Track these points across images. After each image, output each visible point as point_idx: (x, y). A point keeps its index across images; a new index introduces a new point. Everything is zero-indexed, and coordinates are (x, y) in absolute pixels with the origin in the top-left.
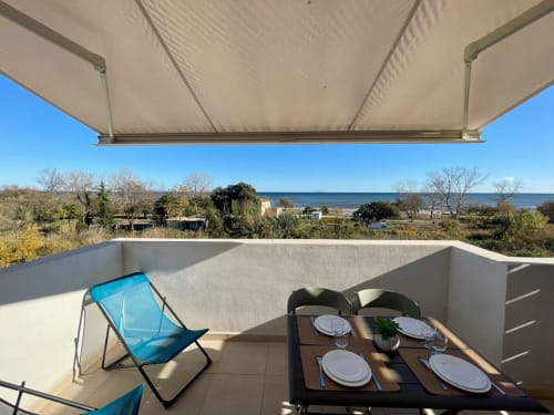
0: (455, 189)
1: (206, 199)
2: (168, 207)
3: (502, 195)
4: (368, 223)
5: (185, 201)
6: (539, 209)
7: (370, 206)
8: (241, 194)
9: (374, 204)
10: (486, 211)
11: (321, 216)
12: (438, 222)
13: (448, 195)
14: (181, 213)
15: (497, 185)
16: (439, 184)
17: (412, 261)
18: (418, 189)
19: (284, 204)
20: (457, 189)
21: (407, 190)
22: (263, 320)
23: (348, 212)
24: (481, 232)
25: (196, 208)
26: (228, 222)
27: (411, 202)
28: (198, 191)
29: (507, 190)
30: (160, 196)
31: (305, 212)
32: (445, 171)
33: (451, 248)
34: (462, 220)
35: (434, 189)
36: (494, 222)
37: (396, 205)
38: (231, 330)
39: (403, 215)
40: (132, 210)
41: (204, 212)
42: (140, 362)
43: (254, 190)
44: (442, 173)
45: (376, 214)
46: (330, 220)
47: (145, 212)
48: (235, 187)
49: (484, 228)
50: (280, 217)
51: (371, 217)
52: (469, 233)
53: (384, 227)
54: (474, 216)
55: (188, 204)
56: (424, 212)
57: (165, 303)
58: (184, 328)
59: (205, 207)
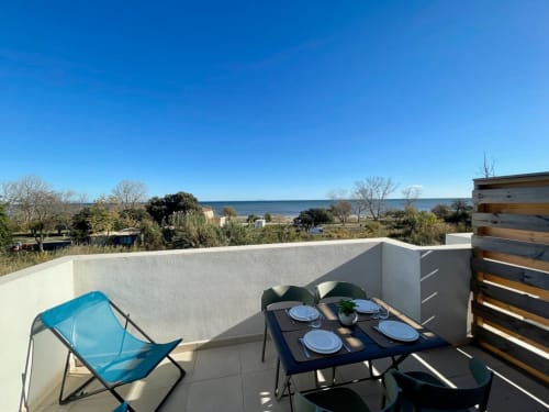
0: (375, 196)
1: (140, 211)
2: (92, 221)
3: (408, 201)
4: (307, 228)
5: (114, 214)
6: (433, 211)
7: (308, 213)
8: (182, 203)
9: (312, 210)
10: (398, 214)
11: (264, 224)
12: (364, 225)
13: (371, 202)
14: (109, 227)
15: (404, 193)
16: (363, 192)
18: (347, 196)
19: (226, 213)
20: (377, 195)
21: (338, 197)
22: (232, 324)
23: (289, 219)
24: (396, 231)
25: (128, 220)
26: (168, 234)
27: (342, 208)
28: (130, 201)
29: (411, 197)
30: (81, 209)
31: (248, 220)
32: (368, 180)
33: (382, 243)
34: (382, 222)
35: (360, 197)
36: (405, 223)
37: (331, 211)
38: (201, 339)
39: (336, 219)
40: (40, 226)
41: (138, 225)
42: (111, 384)
43: (195, 200)
44: (365, 182)
45: (314, 219)
46: (274, 227)
47: (60, 228)
48: (174, 196)
49: (398, 228)
50: (225, 227)
51: (309, 223)
52: (387, 233)
53: (321, 231)
54: (390, 218)
55: (117, 216)
56: (353, 216)
57: (128, 320)
58: (153, 342)
59: (139, 218)
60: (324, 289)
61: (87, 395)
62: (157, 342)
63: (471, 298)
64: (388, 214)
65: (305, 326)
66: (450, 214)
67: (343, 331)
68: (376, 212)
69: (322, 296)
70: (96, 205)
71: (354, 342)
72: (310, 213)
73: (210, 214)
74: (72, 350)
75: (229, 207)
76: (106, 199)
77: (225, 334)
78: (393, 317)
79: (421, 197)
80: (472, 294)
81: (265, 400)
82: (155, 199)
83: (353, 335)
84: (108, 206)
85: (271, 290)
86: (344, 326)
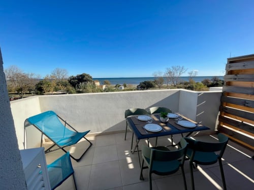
0: (175, 75)
1: (65, 82)
2: (44, 87)
3: (191, 77)
5: (54, 84)
6: (202, 82)
7: (144, 83)
8: (85, 79)
9: (146, 82)
10: (186, 84)
11: (123, 88)
13: (173, 78)
15: (189, 73)
16: (170, 73)
17: (167, 96)
18: (162, 75)
19: (105, 83)
20: (177, 75)
21: (158, 75)
22: (112, 125)
23: (135, 86)
25: (60, 86)
27: (159, 81)
28: (61, 78)
29: (193, 75)
30: (38, 82)
31: (116, 87)
32: (173, 67)
33: (180, 91)
35: (168, 75)
37: (154, 82)
38: (98, 132)
39: (157, 86)
40: (21, 89)
41: (65, 89)
42: (62, 146)
43: (91, 77)
44: (171, 68)
45: (146, 85)
46: (127, 90)
47: (30, 90)
48: (81, 75)
50: (105, 89)
55: (55, 85)
56: (164, 85)
57: (66, 123)
58: (77, 132)
59: (66, 85)
60: (152, 110)
61: (52, 151)
62: (79, 132)
63: (219, 114)
64: (181, 83)
65: (145, 122)
66: (210, 84)
67: (162, 124)
68: (175, 82)
69: (152, 113)
70: (45, 80)
71: (167, 128)
72: (145, 83)
73: (98, 84)
74: (43, 133)
75: (107, 81)
76: (49, 77)
77: (108, 130)
78: (184, 119)
79: (197, 76)
80: (219, 112)
81: (127, 154)
82: (72, 76)
83: (166, 126)
84: (51, 80)
85: (129, 110)
86: (162, 123)
